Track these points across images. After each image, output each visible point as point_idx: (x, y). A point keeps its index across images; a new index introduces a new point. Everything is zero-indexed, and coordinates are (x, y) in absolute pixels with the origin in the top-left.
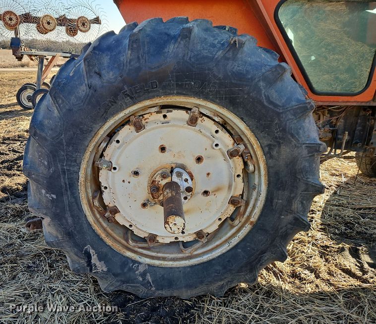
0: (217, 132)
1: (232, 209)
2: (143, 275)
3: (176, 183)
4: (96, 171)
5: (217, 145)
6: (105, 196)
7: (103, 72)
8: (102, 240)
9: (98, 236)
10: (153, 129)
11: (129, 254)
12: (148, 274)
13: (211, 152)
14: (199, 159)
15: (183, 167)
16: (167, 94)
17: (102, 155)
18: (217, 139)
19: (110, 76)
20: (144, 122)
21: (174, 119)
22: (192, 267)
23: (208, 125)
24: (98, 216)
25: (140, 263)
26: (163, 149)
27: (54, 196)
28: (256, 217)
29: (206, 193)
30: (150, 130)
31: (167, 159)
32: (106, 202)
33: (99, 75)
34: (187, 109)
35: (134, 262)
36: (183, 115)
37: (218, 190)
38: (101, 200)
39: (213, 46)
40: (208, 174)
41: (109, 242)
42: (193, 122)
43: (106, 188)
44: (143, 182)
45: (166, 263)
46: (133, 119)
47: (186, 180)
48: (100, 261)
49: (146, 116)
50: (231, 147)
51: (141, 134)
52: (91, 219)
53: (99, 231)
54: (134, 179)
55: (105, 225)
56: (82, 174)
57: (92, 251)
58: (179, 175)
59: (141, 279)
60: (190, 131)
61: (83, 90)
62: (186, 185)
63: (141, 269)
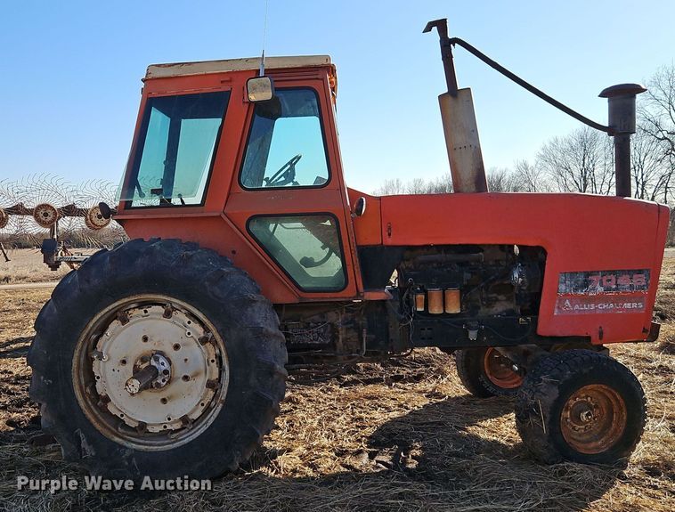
0: (189, 323)
1: (211, 393)
2: (129, 459)
3: (155, 367)
4: (89, 361)
5: (189, 334)
6: (98, 385)
7: (91, 279)
8: (91, 424)
9: (89, 421)
10: (136, 322)
11: (117, 439)
12: (134, 459)
13: (185, 340)
14: (177, 347)
15: (162, 353)
16: (139, 293)
17: (95, 347)
18: (189, 328)
19: (95, 282)
20: (129, 316)
21: (152, 313)
22: (174, 450)
23: (181, 317)
24: (90, 403)
25: (126, 448)
26: (145, 339)
27: (51, 382)
28: (225, 395)
29: (186, 378)
30: (134, 323)
31: (148, 347)
32: (99, 392)
33: (88, 281)
34: (163, 305)
35: (122, 446)
36: (161, 310)
37: (196, 375)
38: (94, 389)
39: (170, 258)
40: (186, 360)
41: (98, 427)
42: (168, 315)
43: (98, 378)
44: (129, 367)
45: (151, 447)
46: (119, 314)
47: (163, 364)
48: (89, 445)
49: (130, 312)
50: (202, 335)
51: (127, 327)
52: (82, 404)
53: (90, 416)
54: (122, 368)
55: (96, 413)
56: (75, 361)
57: (82, 435)
58: (157, 360)
59: (127, 463)
60: (166, 323)
61: (76, 292)
62: (163, 368)
63: (127, 453)
